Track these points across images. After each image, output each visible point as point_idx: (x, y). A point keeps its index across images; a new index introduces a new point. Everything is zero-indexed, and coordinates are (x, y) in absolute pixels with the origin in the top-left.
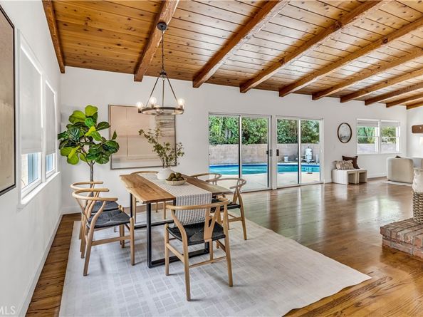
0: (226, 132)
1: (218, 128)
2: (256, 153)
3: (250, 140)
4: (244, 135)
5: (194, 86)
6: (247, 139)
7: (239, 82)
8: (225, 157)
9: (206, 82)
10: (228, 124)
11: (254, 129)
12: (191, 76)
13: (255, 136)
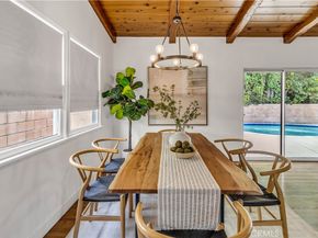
0: (268, 92)
1: (260, 89)
2: (301, 113)
3: (295, 100)
4: (288, 95)
5: (227, 42)
6: (292, 99)
7: (282, 30)
8: (267, 117)
9: (239, 36)
10: (271, 85)
11: (300, 89)
12: (224, 30)
13: (301, 95)
